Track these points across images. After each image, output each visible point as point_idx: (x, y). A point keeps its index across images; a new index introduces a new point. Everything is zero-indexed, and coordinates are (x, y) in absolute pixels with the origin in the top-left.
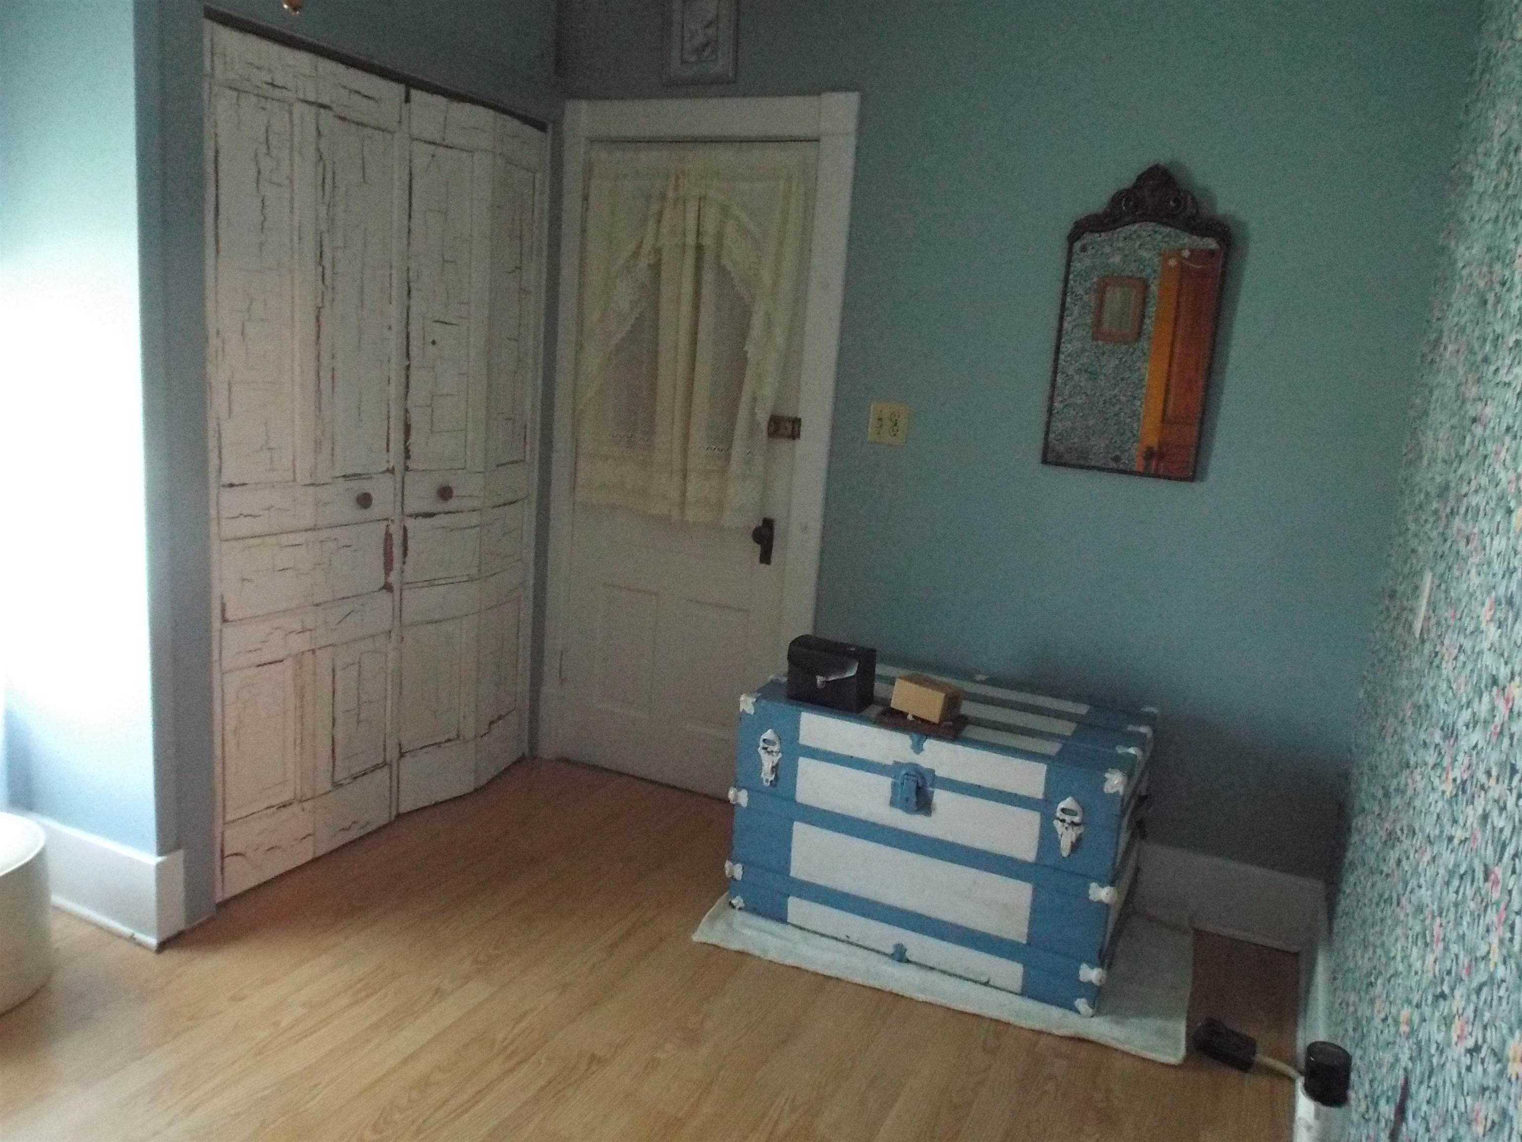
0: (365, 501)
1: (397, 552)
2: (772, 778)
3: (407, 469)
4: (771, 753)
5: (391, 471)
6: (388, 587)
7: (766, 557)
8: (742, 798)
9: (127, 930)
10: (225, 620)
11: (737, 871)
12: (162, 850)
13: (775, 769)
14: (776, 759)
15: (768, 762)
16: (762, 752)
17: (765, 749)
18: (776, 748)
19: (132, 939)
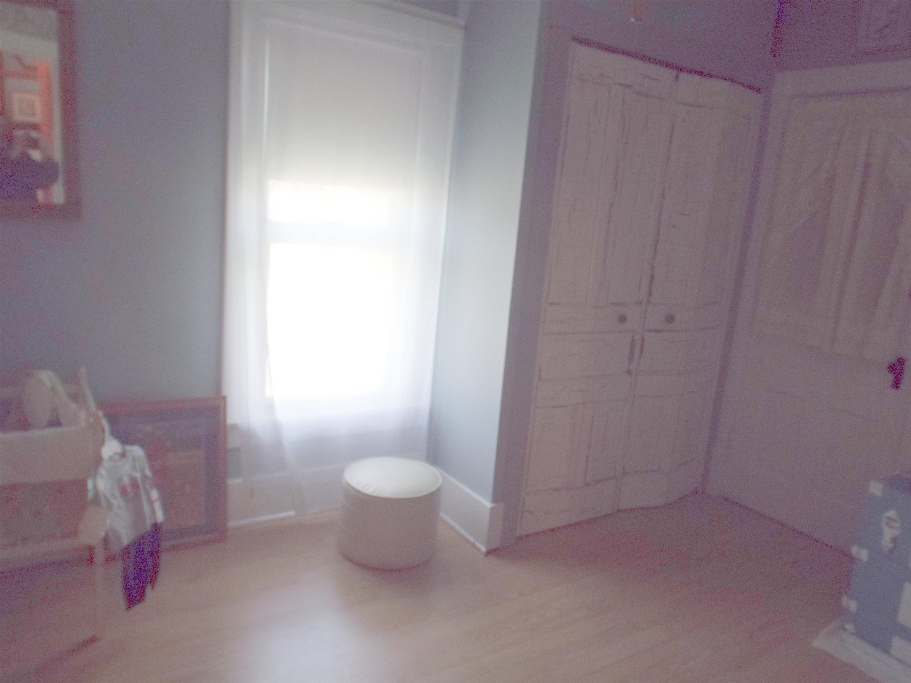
0: (623, 319)
1: (637, 351)
2: (891, 545)
3: (649, 302)
4: (892, 527)
5: (640, 303)
6: (629, 372)
7: (897, 383)
8: (863, 555)
9: (472, 539)
10: (540, 379)
11: (853, 606)
12: (494, 500)
13: (894, 540)
14: (896, 533)
15: (888, 534)
16: (883, 525)
17: (887, 524)
18: (897, 525)
19: (473, 545)
